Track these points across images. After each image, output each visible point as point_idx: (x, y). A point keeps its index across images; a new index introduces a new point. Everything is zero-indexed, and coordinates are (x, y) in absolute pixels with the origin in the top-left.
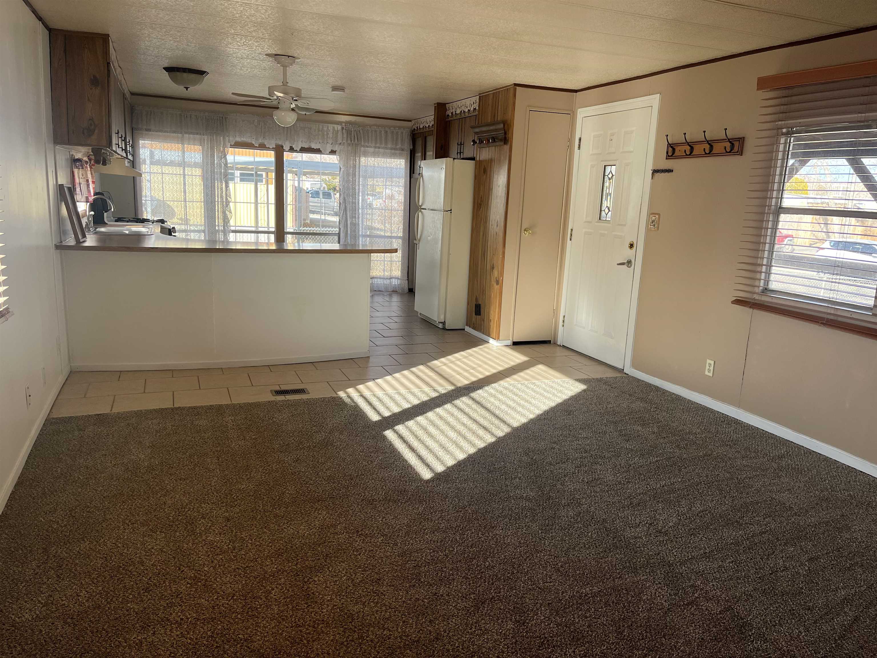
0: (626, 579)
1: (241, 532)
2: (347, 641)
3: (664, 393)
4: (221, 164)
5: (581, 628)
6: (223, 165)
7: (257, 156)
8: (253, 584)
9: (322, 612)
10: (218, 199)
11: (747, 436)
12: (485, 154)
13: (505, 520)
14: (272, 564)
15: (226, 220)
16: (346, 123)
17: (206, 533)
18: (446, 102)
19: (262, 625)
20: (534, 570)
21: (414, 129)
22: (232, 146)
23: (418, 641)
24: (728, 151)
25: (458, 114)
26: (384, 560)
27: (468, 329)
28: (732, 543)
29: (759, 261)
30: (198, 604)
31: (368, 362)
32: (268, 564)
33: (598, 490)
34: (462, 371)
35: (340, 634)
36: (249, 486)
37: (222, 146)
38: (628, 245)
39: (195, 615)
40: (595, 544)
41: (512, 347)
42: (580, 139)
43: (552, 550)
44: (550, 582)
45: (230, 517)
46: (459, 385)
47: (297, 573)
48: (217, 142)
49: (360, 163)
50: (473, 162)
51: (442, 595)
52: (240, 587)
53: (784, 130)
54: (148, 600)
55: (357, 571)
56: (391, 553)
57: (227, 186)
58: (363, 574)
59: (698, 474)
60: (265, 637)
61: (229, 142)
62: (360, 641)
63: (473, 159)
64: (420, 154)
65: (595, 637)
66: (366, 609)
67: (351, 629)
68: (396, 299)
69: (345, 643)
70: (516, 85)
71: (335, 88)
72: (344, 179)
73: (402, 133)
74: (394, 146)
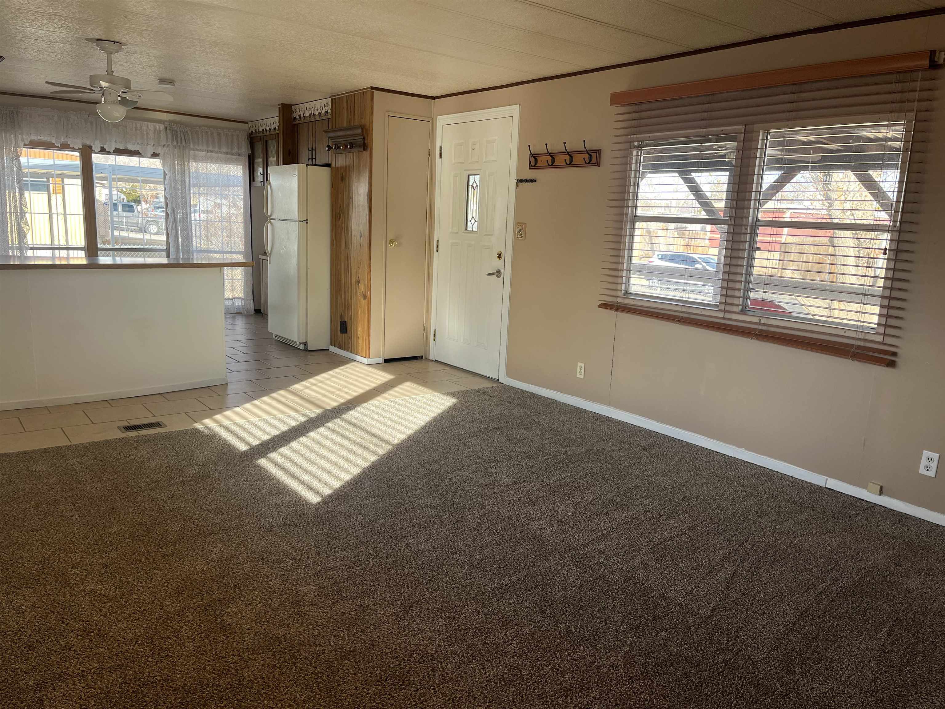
0: (539, 566)
1: (125, 576)
2: (279, 663)
3: (540, 398)
4: (13, 167)
5: (508, 614)
6: (15, 169)
7: (58, 158)
8: (157, 625)
9: (245, 641)
10: (10, 210)
11: (619, 431)
12: (341, 161)
13: (415, 529)
14: (173, 603)
15: (22, 235)
16: (170, 122)
17: (83, 583)
18: (292, 104)
19: (180, 663)
20: (453, 570)
21: (252, 132)
22: (26, 146)
23: (354, 651)
24: (587, 162)
25: (307, 117)
26: (299, 582)
27: (333, 349)
28: (624, 523)
29: (620, 267)
30: (98, 654)
31: (226, 389)
32: (168, 603)
33: (498, 491)
34: (327, 394)
35: (270, 658)
36: (121, 529)
37: (13, 145)
38: (496, 256)
39: (97, 665)
40: (505, 539)
41: (383, 364)
42: (441, 148)
43: (467, 550)
44: (471, 579)
45: (107, 563)
46: (328, 408)
47: (205, 608)
48: (6, 140)
49: (189, 169)
50: (328, 169)
51: (368, 606)
52: (142, 631)
53: (636, 144)
54: (36, 658)
55: (272, 596)
56: (305, 574)
57: (21, 194)
58: (279, 598)
59: (584, 468)
60: (186, 674)
61: (22, 140)
62: (294, 660)
63: (328, 166)
64: (260, 160)
65: (522, 619)
66: (292, 630)
67: (280, 651)
68: (240, 322)
69: (278, 665)
70: (373, 88)
71: (163, 81)
72: (171, 186)
73: (238, 136)
74: (229, 151)
